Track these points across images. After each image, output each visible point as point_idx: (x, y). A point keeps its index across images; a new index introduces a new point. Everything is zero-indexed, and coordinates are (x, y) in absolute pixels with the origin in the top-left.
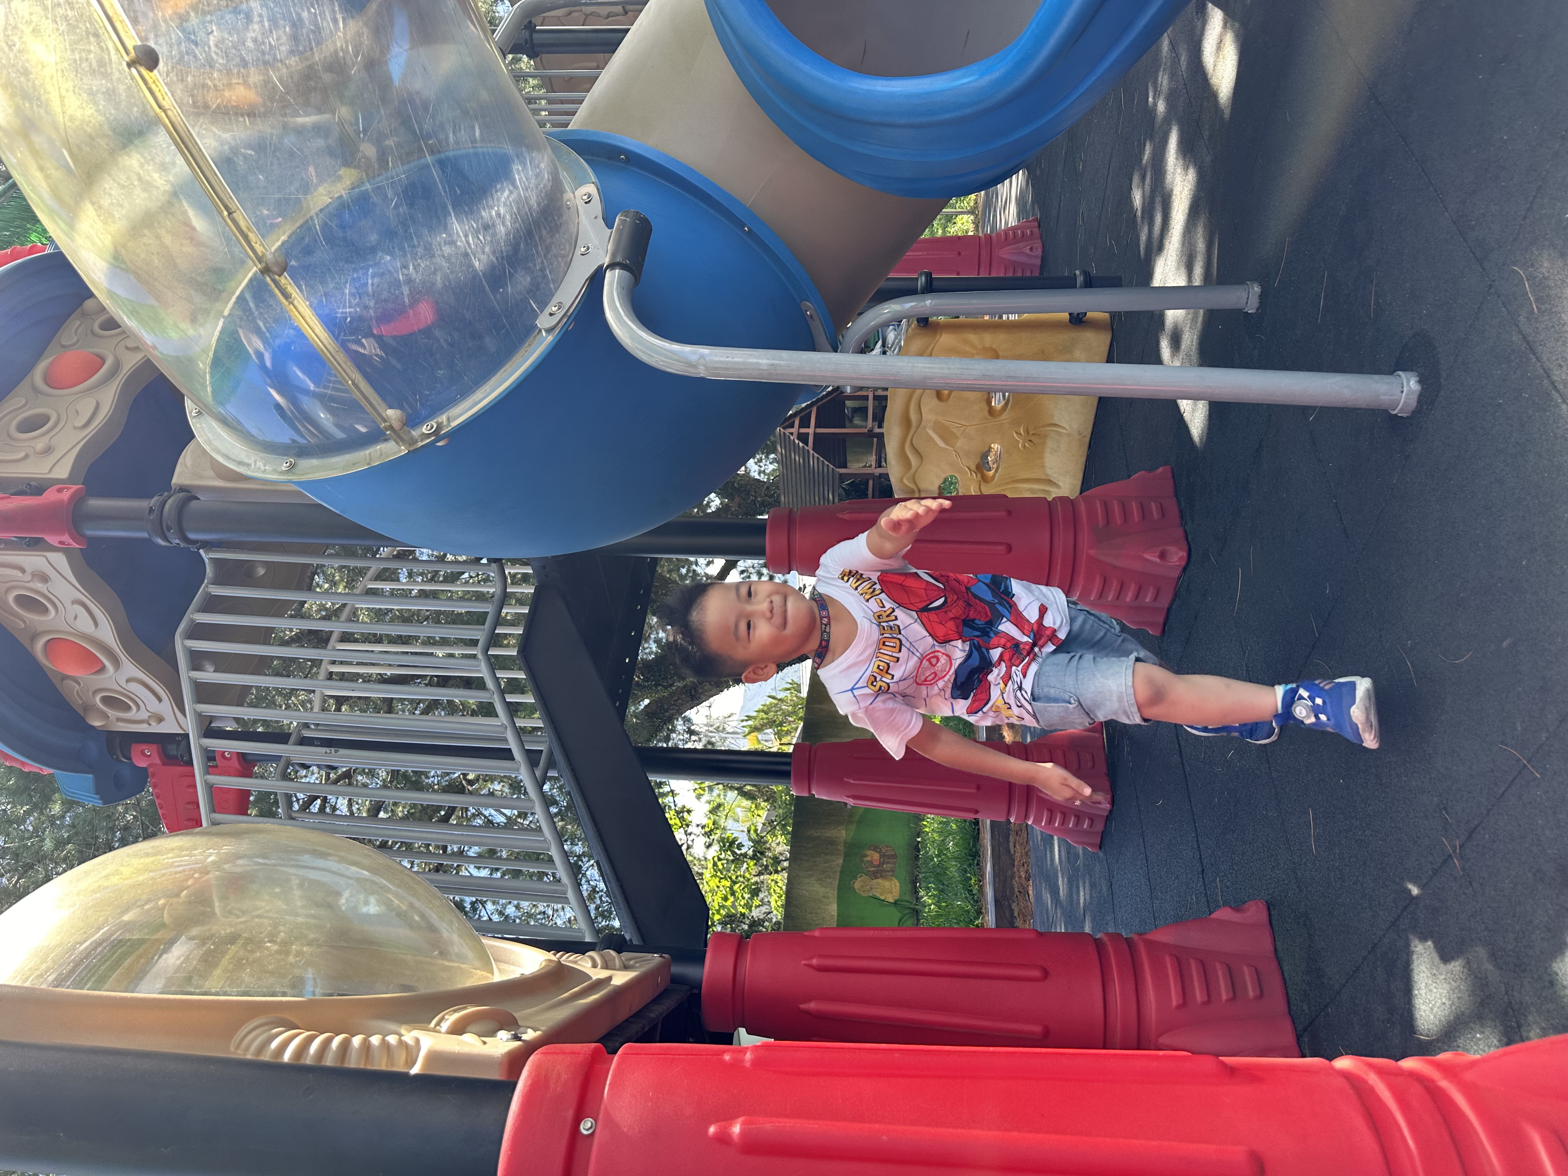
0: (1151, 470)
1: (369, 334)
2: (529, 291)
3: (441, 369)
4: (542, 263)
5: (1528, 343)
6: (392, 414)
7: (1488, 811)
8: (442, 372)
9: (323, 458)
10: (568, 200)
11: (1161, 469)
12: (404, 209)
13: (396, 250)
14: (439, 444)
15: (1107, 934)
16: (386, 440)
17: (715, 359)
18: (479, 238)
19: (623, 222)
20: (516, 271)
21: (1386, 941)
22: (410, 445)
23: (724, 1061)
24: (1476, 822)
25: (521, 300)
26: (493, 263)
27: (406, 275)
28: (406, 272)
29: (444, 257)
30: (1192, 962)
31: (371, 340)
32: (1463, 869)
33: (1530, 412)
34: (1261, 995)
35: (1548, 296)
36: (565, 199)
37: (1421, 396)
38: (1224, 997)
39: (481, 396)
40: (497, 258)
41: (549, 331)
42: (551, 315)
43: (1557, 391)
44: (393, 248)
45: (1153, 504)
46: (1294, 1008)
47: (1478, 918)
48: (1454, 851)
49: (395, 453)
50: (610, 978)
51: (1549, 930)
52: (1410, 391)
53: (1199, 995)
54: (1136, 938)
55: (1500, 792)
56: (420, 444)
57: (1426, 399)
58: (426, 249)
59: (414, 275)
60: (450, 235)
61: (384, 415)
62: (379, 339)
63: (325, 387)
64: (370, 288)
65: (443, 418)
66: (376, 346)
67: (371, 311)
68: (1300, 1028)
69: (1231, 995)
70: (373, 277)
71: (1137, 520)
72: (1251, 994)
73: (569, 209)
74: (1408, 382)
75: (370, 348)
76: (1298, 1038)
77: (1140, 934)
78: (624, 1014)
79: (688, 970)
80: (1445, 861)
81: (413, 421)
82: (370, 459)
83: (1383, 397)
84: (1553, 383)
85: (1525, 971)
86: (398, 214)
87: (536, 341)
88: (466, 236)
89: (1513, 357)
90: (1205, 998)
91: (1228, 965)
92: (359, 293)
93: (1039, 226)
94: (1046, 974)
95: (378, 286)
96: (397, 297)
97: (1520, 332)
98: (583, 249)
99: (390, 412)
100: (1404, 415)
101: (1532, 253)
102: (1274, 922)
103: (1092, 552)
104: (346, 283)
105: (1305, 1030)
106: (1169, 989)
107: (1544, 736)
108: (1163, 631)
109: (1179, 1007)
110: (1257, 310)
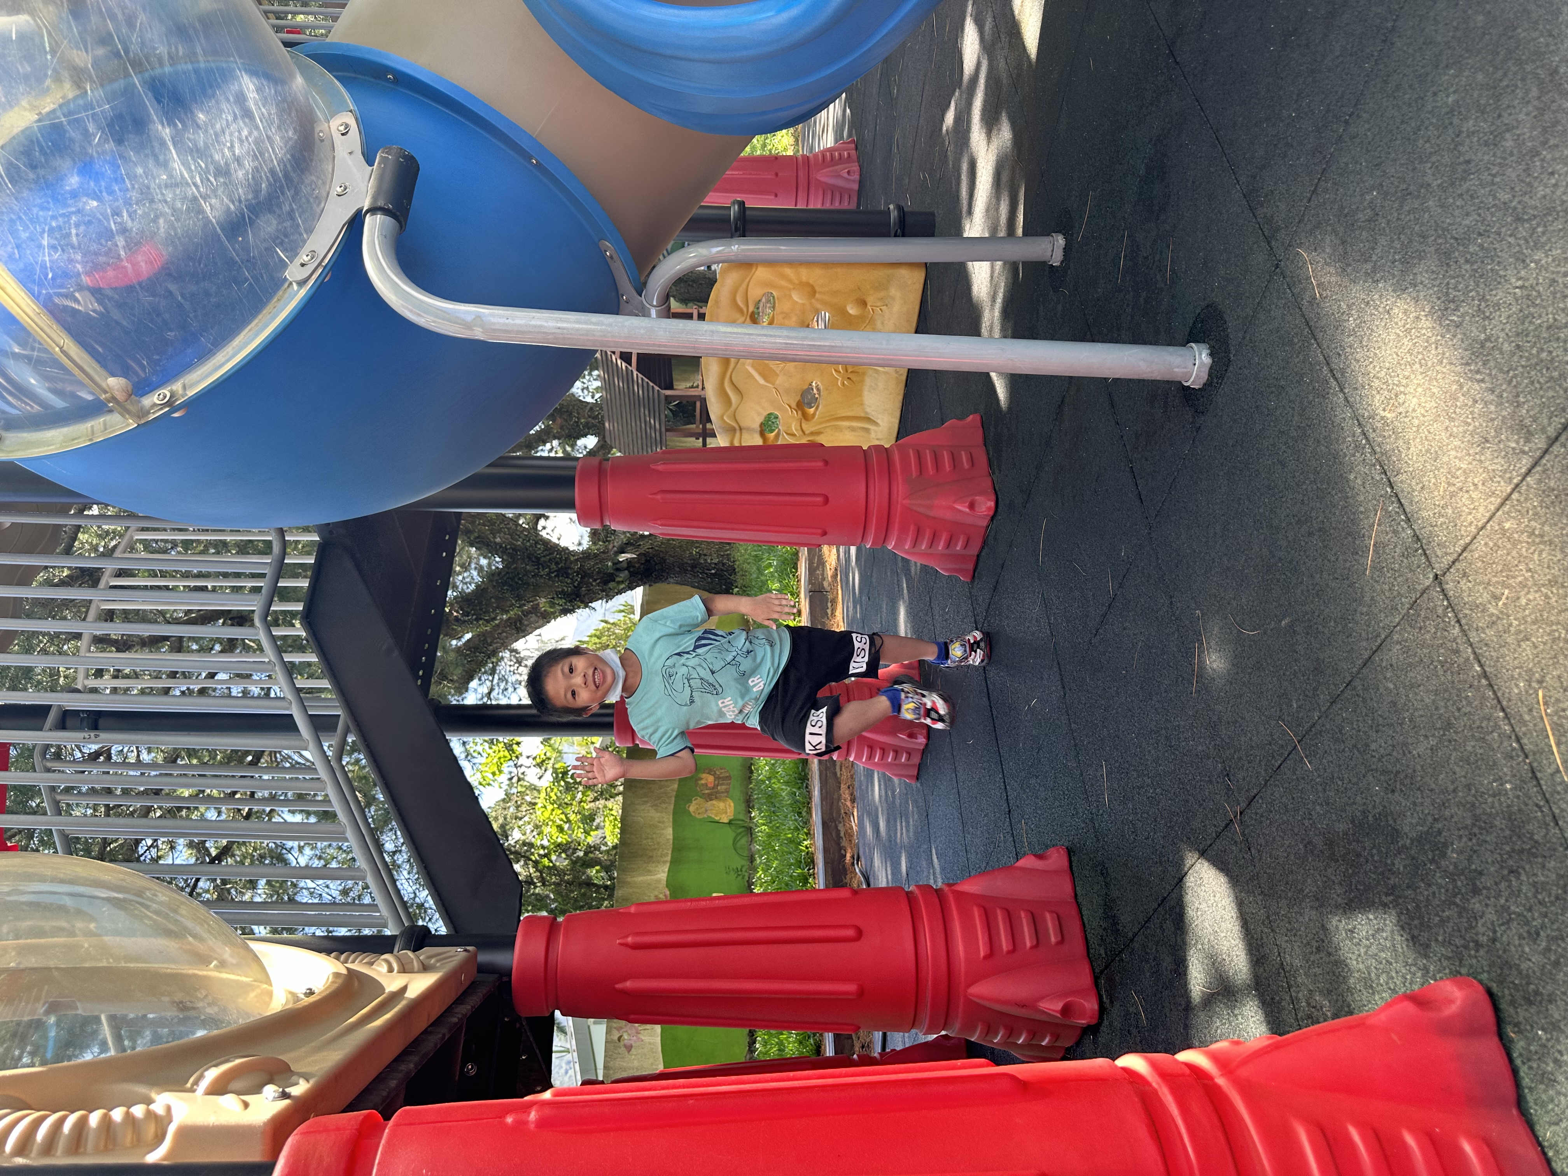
0: (961, 418)
1: (81, 288)
2: (275, 239)
3: (171, 330)
4: (290, 205)
5: (1310, 328)
6: (115, 383)
7: (1266, 782)
8: (173, 334)
9: (36, 431)
10: (321, 131)
11: (971, 417)
12: (110, 146)
13: (104, 194)
14: (176, 415)
15: (918, 887)
16: (111, 411)
17: (493, 320)
18: (208, 180)
19: (384, 160)
20: (257, 216)
21: (1174, 895)
22: (139, 418)
23: (506, 1125)
24: (1255, 791)
25: (266, 249)
26: (229, 208)
27: (120, 223)
28: (119, 220)
29: (166, 202)
30: (999, 912)
31: (87, 293)
32: (1243, 834)
33: (1311, 398)
34: (1061, 942)
35: (1329, 282)
36: (317, 130)
37: (1211, 368)
38: (1028, 944)
39: (223, 360)
40: (233, 203)
41: (302, 283)
42: (303, 265)
43: (1336, 379)
44: (101, 192)
45: (963, 453)
46: (1092, 951)
47: (1255, 882)
48: (1235, 817)
49: (123, 428)
50: (404, 989)
51: (1317, 899)
52: (1202, 363)
53: (1005, 944)
54: (946, 889)
55: (1277, 765)
56: (152, 417)
57: (1216, 373)
58: (142, 193)
59: (130, 223)
60: (170, 176)
61: (104, 385)
62: (96, 292)
63: (33, 349)
64: (74, 239)
65: (177, 386)
66: (93, 299)
67: (79, 267)
68: (1097, 971)
69: (1035, 943)
70: (77, 226)
71: (948, 469)
72: (1053, 940)
73: (322, 141)
74: (1200, 354)
75: (85, 303)
76: (1096, 979)
77: (949, 885)
78: (421, 1025)
79: (497, 958)
80: (1227, 826)
81: (142, 388)
82: (93, 433)
83: (1176, 370)
84: (1331, 371)
85: (1295, 935)
86: (104, 152)
87: (286, 296)
88: (192, 178)
89: (1296, 340)
90: (1011, 948)
91: (1032, 913)
92: (62, 242)
93: (856, 149)
94: (860, 934)
95: (84, 236)
96: (110, 249)
97: (1303, 316)
98: (339, 190)
99: (112, 381)
100: (1197, 387)
101: (1316, 237)
102: (1075, 869)
103: (906, 502)
104: (44, 231)
105: (1102, 972)
106: (977, 939)
107: (1316, 715)
108: (974, 577)
109: (986, 957)
110: (1062, 262)
